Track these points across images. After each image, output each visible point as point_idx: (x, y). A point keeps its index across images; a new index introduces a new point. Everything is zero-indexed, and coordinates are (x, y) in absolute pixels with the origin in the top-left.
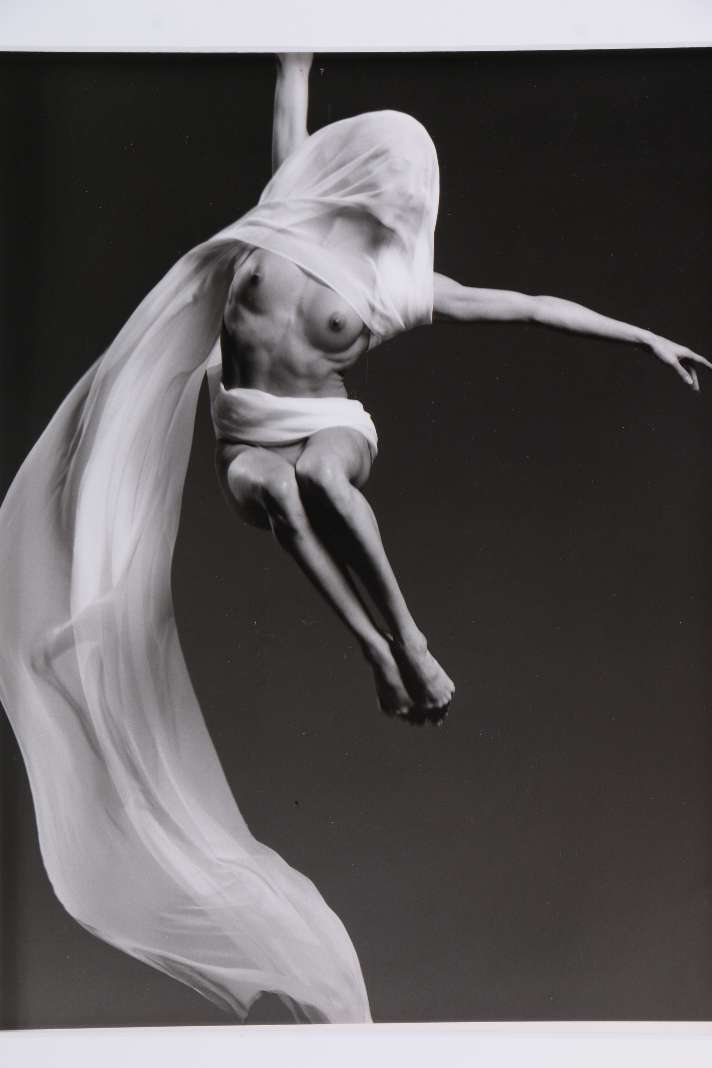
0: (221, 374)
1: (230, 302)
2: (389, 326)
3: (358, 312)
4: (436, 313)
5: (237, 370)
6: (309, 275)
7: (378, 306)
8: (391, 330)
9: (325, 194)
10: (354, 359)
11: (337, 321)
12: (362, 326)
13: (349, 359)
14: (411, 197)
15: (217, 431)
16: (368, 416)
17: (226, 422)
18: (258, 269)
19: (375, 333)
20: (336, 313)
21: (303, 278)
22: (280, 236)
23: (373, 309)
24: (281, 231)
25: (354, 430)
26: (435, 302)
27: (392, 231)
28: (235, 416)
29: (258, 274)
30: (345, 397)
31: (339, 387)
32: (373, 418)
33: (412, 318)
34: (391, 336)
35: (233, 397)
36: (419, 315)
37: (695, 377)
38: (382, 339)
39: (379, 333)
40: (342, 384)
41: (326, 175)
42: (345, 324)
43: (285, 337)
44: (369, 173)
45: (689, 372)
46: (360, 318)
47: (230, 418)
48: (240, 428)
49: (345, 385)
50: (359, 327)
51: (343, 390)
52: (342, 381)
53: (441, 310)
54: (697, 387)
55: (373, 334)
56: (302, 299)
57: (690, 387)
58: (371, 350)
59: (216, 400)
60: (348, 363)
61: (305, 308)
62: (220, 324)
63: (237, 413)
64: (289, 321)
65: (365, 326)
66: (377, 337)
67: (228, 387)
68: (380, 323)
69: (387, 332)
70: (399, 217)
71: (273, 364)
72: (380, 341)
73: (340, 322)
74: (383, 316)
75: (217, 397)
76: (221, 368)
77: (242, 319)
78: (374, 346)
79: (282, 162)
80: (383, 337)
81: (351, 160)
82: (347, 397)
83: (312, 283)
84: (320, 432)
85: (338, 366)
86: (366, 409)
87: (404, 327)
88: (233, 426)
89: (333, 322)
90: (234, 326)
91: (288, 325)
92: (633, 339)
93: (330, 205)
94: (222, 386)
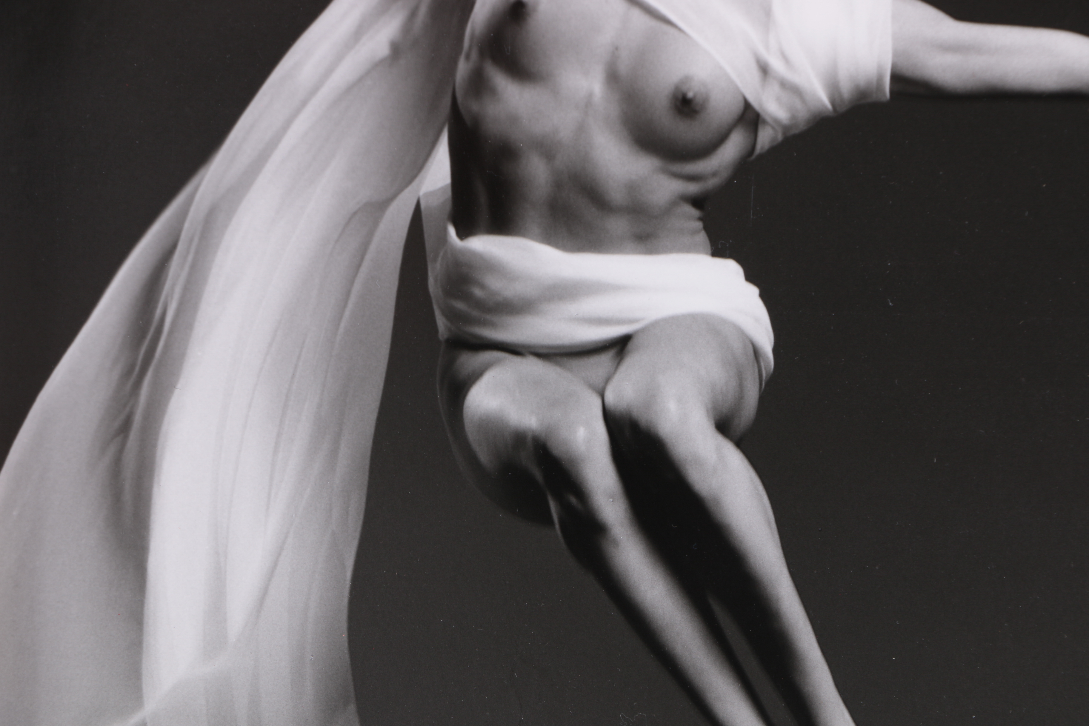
0: (449, 206)
1: (468, 57)
2: (798, 105)
3: (734, 76)
4: (897, 78)
5: (483, 199)
7: (776, 64)
8: (803, 114)
10: (725, 175)
11: (690, 95)
12: (741, 105)
13: (714, 174)
15: (441, 322)
16: (753, 291)
17: (460, 305)
19: (768, 119)
20: (687, 79)
23: (764, 70)
25: (724, 321)
26: (896, 54)
28: (478, 292)
30: (707, 253)
31: (694, 232)
32: (763, 297)
33: (846, 89)
34: (802, 127)
35: (474, 254)
36: (862, 83)
38: (784, 133)
39: (776, 121)
40: (699, 225)
42: (706, 100)
43: (581, 129)
46: (737, 88)
47: (467, 297)
48: (488, 317)
49: (707, 229)
50: (736, 108)
51: (702, 237)
52: (700, 219)
53: (909, 70)
55: (765, 122)
56: (617, 49)
58: (761, 156)
59: (439, 259)
60: (712, 183)
61: (623, 68)
62: (447, 102)
63: (482, 287)
64: (590, 95)
65: (747, 106)
66: (773, 128)
67: (463, 233)
68: (778, 100)
69: (793, 117)
71: (558, 185)
72: (780, 137)
73: (695, 96)
74: (785, 85)
75: (441, 254)
76: (449, 193)
77: (493, 91)
78: (767, 146)
80: (786, 129)
82: (710, 252)
83: (637, 15)
84: (655, 324)
85: (693, 188)
86: (749, 278)
87: (829, 106)
88: (475, 313)
89: (680, 97)
90: (475, 107)
91: (588, 103)
94: (452, 231)
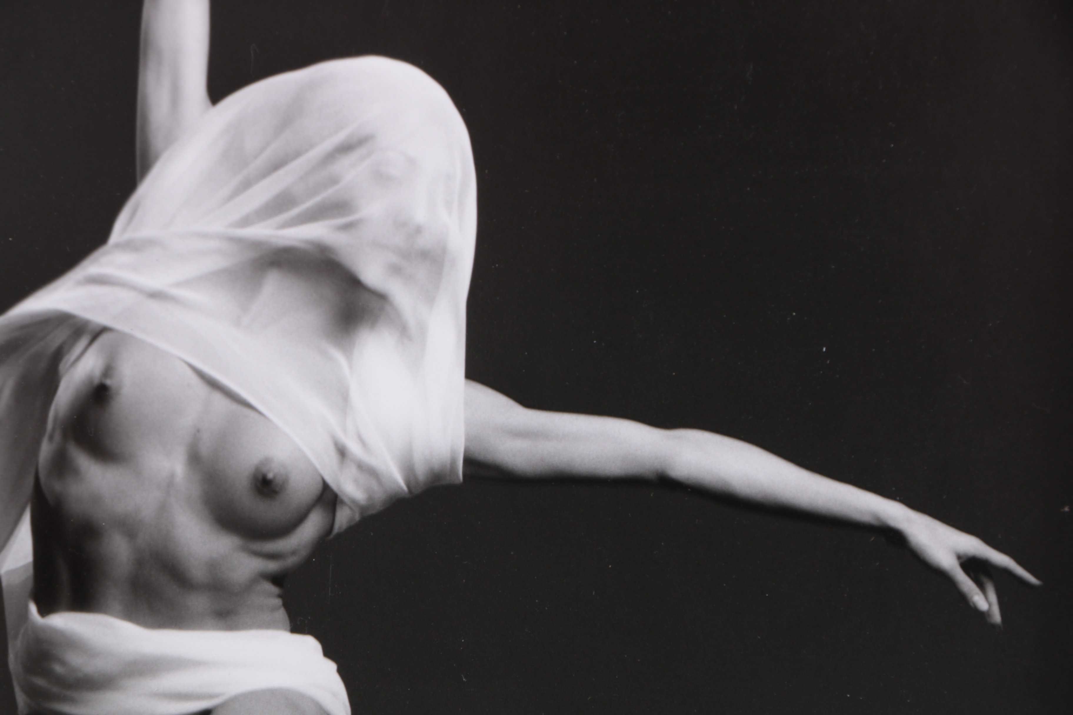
0: (30, 585)
1: (51, 438)
2: (375, 486)
3: (312, 458)
4: (469, 461)
5: (64, 576)
6: (213, 384)
7: (354, 447)
8: (379, 495)
9: (246, 221)
10: (304, 553)
11: (270, 476)
12: (320, 486)
13: (293, 553)
14: (418, 230)
15: (21, 698)
16: (331, 667)
17: (40, 682)
18: (108, 371)
19: (346, 500)
20: (267, 461)
21: (201, 389)
22: (154, 306)
23: (342, 452)
24: (156, 295)
25: (302, 696)
26: (468, 439)
27: (381, 297)
28: (58, 669)
29: (108, 382)
30: (286, 630)
31: (274, 609)
32: (341, 671)
33: (421, 472)
34: (379, 507)
35: (54, 631)
36: (436, 466)
37: (993, 597)
38: (361, 513)
39: (354, 501)
40: (279, 602)
41: (247, 185)
42: (286, 481)
43: (163, 508)
44: (334, 181)
45: (981, 587)
46: (316, 470)
47: (48, 674)
48: (68, 693)
49: (287, 606)
50: (314, 489)
51: (281, 614)
52: (280, 596)
53: (480, 454)
54: (997, 617)
55: (342, 502)
56: (198, 431)
57: (982, 616)
58: (339, 535)
59: (20, 637)
60: (291, 561)
61: (205, 449)
62: (29, 482)
63: (63, 663)
64: (172, 476)
65: (326, 487)
66: (351, 508)
67: (45, 610)
68: (356, 481)
69: (370, 498)
70: (395, 270)
71: (140, 562)
72: (357, 517)
73: (274, 477)
74: (362, 467)
75: (22, 631)
76: (31, 571)
77: (76, 472)
78: (345, 526)
79: (157, 158)
80: (363, 509)
81: (298, 154)
82: (289, 628)
83: (218, 399)
84: (235, 699)
85: (272, 566)
86: (328, 653)
87: (405, 488)
88: (55, 689)
89: (260, 478)
90: (58, 487)
91: (170, 483)
92: (866, 518)
93: (255, 244)
94: (33, 608)
